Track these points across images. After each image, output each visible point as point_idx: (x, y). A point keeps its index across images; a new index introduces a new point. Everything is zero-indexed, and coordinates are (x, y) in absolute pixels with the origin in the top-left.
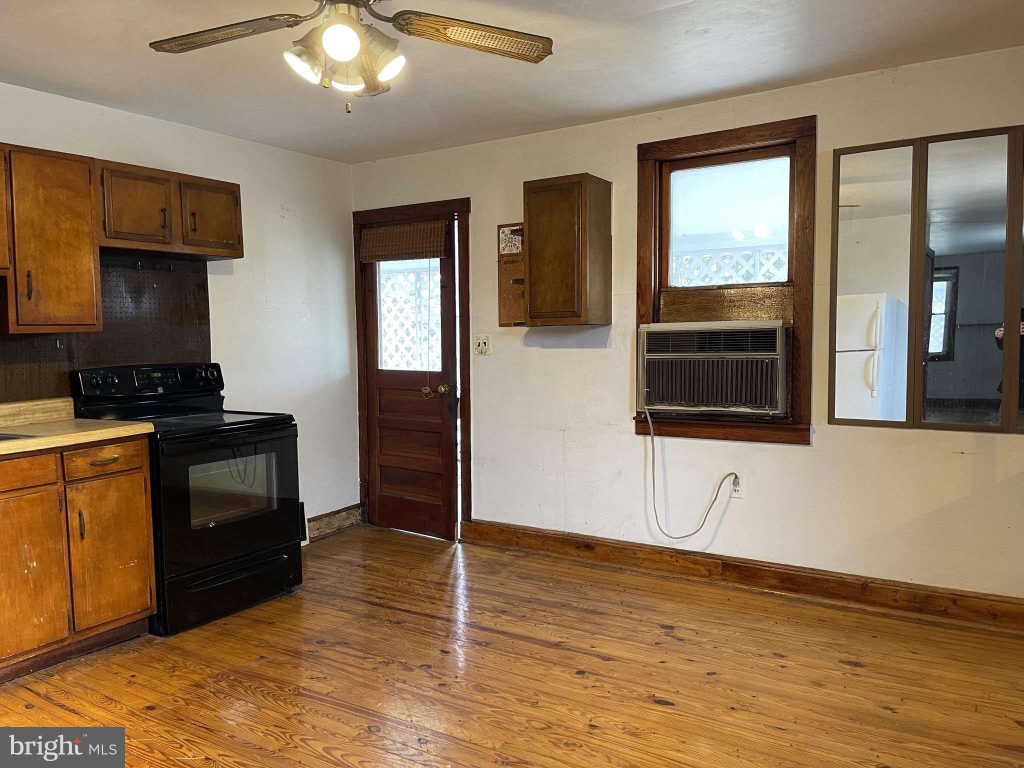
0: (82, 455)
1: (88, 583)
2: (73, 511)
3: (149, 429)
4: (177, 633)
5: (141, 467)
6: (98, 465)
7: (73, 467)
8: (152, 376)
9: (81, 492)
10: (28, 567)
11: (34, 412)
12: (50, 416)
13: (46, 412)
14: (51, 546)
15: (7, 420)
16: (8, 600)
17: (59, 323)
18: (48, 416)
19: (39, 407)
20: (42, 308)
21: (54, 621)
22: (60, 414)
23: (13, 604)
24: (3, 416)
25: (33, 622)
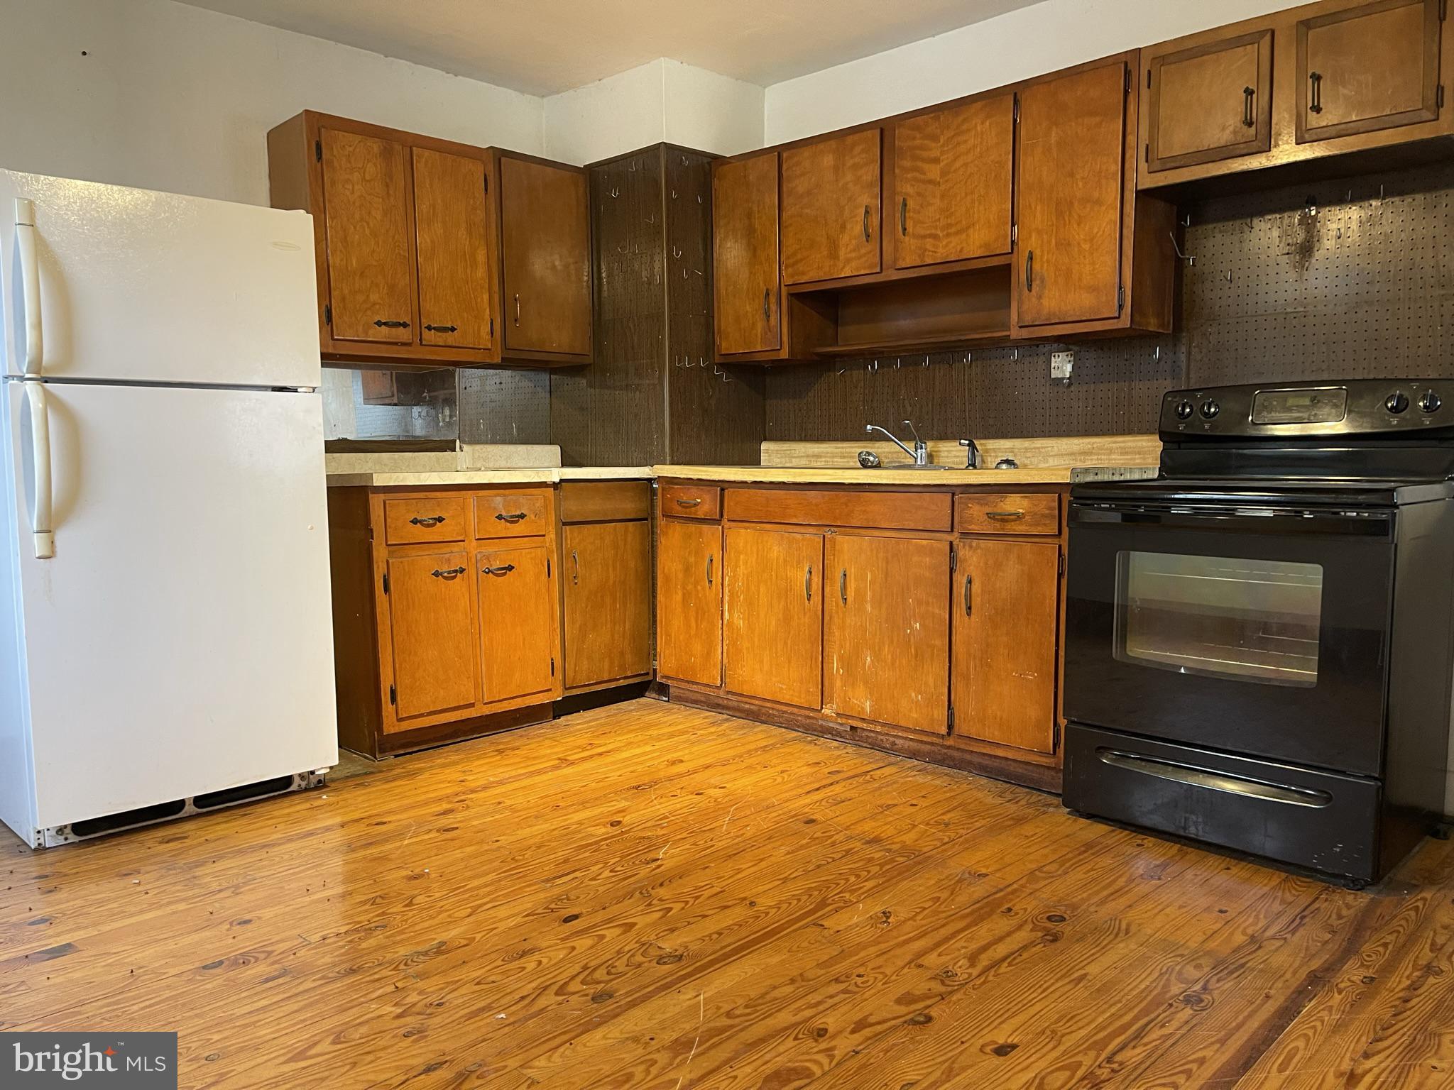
0: (978, 501)
6: (997, 520)
7: (967, 515)
8: (1290, 404)
9: (974, 551)
10: (911, 627)
11: (1111, 451)
12: (1131, 459)
13: (1127, 453)
14: (937, 611)
15: (1076, 460)
16: (890, 656)
17: (1066, 320)
18: (1127, 459)
19: (1118, 445)
20: (1045, 302)
21: (932, 706)
22: (1144, 459)
23: (893, 664)
24: (1072, 454)
25: (911, 696)
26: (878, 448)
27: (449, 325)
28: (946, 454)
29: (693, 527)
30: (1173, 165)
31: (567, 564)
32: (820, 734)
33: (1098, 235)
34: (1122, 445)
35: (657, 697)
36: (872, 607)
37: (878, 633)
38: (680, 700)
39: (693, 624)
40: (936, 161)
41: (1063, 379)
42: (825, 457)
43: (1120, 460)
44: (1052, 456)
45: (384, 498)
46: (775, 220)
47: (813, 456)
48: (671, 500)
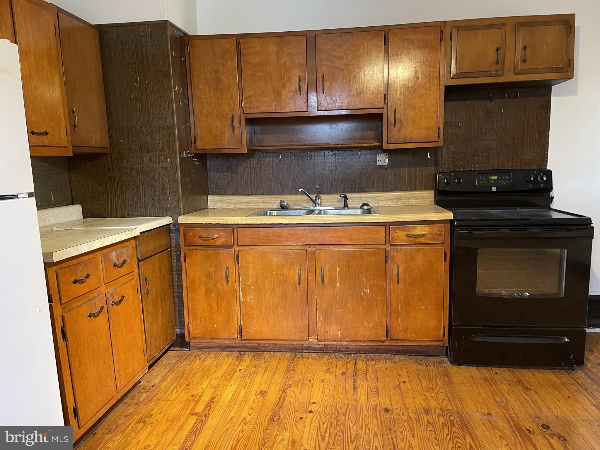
0: (401, 229)
1: (400, 311)
2: (394, 264)
3: (449, 217)
4: (461, 365)
5: (443, 243)
6: (412, 237)
7: (395, 236)
8: (490, 178)
9: (399, 253)
10: (364, 292)
11: (409, 198)
12: (419, 201)
13: (417, 199)
14: (379, 282)
15: (393, 202)
16: (352, 308)
17: (413, 142)
18: (418, 201)
19: (412, 195)
20: (402, 132)
21: (378, 328)
22: (425, 201)
23: (354, 311)
24: (391, 199)
25: (365, 325)
26: (286, 198)
27: (43, 131)
28: (325, 200)
29: (211, 252)
30: (463, 76)
31: (143, 286)
32: (301, 351)
33: (429, 104)
34: (415, 195)
35: (180, 349)
36: (340, 285)
37: (344, 296)
38: (198, 348)
39: (215, 306)
40: (342, 58)
41: (384, 166)
42: (253, 203)
43: (414, 202)
44: (381, 201)
45: (55, 269)
46: (236, 77)
47: (245, 203)
48: (193, 236)
